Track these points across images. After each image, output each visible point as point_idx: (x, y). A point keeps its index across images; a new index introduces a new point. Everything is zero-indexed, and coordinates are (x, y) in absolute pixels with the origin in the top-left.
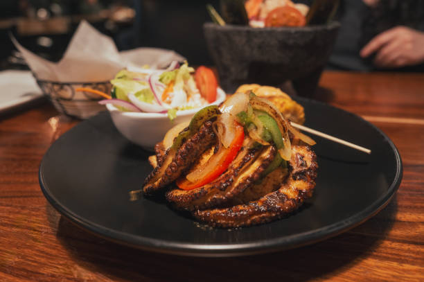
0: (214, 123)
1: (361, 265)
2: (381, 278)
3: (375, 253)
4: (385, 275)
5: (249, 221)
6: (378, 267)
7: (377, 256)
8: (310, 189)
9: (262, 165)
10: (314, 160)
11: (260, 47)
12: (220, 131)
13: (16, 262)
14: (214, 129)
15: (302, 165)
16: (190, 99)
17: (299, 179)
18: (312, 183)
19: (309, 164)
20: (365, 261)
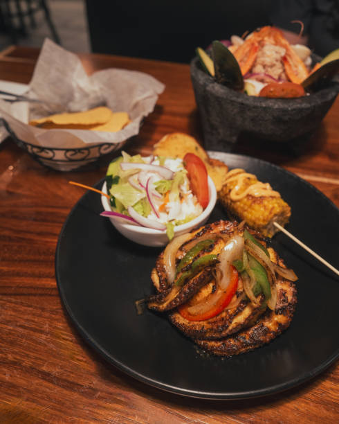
0: (213, 269)
1: (320, 387)
2: (333, 400)
3: (332, 375)
4: (336, 398)
5: (238, 353)
6: (332, 389)
7: (333, 378)
8: (288, 323)
9: (253, 314)
10: (294, 295)
11: (253, 120)
12: (218, 275)
13: (58, 372)
14: (213, 273)
15: (284, 301)
16: (184, 201)
17: (280, 314)
18: (290, 317)
19: (290, 298)
20: (324, 383)
